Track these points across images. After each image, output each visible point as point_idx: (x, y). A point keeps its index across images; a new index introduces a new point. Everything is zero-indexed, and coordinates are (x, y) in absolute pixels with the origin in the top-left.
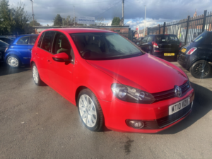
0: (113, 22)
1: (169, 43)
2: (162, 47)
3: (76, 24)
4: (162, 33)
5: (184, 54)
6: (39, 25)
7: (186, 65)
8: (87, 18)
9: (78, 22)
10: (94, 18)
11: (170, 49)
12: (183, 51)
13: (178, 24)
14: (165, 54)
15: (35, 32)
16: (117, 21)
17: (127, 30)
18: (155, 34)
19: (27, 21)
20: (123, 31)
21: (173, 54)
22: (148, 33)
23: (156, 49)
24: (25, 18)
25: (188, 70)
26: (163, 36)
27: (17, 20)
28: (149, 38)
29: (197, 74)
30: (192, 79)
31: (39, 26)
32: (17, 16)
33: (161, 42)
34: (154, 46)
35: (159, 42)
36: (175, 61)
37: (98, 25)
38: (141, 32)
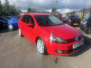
0: (52, 10)
1: (76, 19)
2: (73, 21)
3: (37, 11)
4: (73, 15)
5: (82, 24)
6: (21, 12)
7: (83, 29)
8: (41, 9)
9: (38, 11)
10: (44, 9)
11: (76, 22)
12: (81, 23)
13: (80, 11)
14: (74, 24)
15: (19, 15)
16: (54, 10)
17: (58, 14)
18: (70, 15)
19: (17, 10)
20: (56, 14)
21: (77, 24)
22: (67, 15)
23: (70, 22)
24: (16, 9)
25: (84, 31)
26: (73, 17)
27: (12, 10)
28: (67, 17)
29: (87, 32)
30: (85, 35)
32: (13, 8)
33: (72, 19)
34: (69, 21)
36: (78, 27)
37: (46, 12)
38: (64, 15)
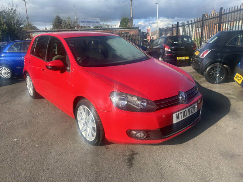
0: (121, 23)
1: (182, 45)
2: (176, 50)
3: (78, 26)
4: (175, 34)
5: (198, 57)
6: (35, 28)
7: (200, 70)
8: (90, 19)
9: (81, 25)
10: (98, 19)
11: (184, 52)
12: (197, 53)
13: (192, 24)
14: (178, 58)
15: (30, 37)
16: (126, 22)
17: (137, 32)
18: (169, 35)
19: (21, 24)
20: (132, 33)
21: (187, 58)
22: (160, 35)
23: (168, 52)
24: (18, 21)
25: (202, 74)
26: (176, 38)
27: (8, 24)
28: (161, 41)
29: (211, 79)
30: (206, 85)
31: (35, 30)
32: (9, 20)
33: (174, 45)
34: (166, 49)
35: (171, 45)
36: (190, 65)
37: (103, 27)
38: (153, 34)
